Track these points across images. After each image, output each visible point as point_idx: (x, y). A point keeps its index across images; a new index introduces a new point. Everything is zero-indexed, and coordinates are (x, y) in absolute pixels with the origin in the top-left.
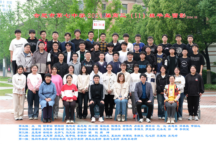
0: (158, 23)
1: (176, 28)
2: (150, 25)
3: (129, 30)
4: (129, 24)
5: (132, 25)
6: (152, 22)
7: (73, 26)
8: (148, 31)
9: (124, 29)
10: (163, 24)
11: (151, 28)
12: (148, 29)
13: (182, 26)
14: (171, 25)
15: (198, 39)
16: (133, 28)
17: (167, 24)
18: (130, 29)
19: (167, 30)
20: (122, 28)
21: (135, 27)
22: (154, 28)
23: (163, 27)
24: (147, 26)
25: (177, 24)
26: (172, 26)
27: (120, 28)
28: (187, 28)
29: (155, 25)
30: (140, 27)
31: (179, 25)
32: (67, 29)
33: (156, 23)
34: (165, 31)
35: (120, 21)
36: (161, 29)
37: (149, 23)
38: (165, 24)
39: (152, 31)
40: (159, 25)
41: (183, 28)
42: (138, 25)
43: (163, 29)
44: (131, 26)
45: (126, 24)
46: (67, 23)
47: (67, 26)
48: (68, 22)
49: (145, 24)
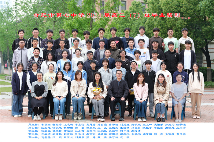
0: (157, 20)
1: (176, 25)
2: (149, 22)
3: (127, 27)
4: (128, 21)
5: (131, 22)
6: (151, 19)
7: (70, 23)
8: (147, 28)
9: (122, 26)
10: (162, 21)
11: (150, 25)
12: (147, 26)
13: (181, 23)
14: (170, 22)
15: (197, 35)
16: (132, 25)
17: (166, 21)
18: (129, 26)
19: (166, 27)
20: (121, 25)
21: (134, 24)
22: (153, 25)
23: (163, 24)
24: (146, 23)
25: (177, 21)
26: (172, 23)
27: (119, 25)
28: (186, 25)
29: (154, 22)
30: (139, 24)
31: (178, 22)
32: (65, 25)
33: (155, 20)
34: (164, 28)
35: (119, 18)
36: (161, 25)
37: (148, 20)
38: (164, 21)
39: (151, 28)
40: (158, 22)
41: (183, 25)
42: (136, 22)
43: (162, 26)
44: (129, 23)
45: (125, 20)
46: (64, 20)
47: (65, 23)
48: (66, 19)
49: (144, 21)
